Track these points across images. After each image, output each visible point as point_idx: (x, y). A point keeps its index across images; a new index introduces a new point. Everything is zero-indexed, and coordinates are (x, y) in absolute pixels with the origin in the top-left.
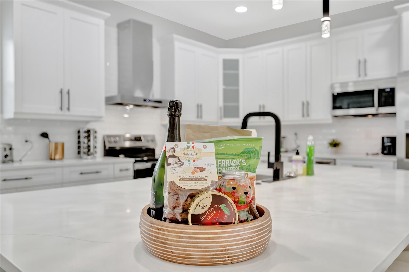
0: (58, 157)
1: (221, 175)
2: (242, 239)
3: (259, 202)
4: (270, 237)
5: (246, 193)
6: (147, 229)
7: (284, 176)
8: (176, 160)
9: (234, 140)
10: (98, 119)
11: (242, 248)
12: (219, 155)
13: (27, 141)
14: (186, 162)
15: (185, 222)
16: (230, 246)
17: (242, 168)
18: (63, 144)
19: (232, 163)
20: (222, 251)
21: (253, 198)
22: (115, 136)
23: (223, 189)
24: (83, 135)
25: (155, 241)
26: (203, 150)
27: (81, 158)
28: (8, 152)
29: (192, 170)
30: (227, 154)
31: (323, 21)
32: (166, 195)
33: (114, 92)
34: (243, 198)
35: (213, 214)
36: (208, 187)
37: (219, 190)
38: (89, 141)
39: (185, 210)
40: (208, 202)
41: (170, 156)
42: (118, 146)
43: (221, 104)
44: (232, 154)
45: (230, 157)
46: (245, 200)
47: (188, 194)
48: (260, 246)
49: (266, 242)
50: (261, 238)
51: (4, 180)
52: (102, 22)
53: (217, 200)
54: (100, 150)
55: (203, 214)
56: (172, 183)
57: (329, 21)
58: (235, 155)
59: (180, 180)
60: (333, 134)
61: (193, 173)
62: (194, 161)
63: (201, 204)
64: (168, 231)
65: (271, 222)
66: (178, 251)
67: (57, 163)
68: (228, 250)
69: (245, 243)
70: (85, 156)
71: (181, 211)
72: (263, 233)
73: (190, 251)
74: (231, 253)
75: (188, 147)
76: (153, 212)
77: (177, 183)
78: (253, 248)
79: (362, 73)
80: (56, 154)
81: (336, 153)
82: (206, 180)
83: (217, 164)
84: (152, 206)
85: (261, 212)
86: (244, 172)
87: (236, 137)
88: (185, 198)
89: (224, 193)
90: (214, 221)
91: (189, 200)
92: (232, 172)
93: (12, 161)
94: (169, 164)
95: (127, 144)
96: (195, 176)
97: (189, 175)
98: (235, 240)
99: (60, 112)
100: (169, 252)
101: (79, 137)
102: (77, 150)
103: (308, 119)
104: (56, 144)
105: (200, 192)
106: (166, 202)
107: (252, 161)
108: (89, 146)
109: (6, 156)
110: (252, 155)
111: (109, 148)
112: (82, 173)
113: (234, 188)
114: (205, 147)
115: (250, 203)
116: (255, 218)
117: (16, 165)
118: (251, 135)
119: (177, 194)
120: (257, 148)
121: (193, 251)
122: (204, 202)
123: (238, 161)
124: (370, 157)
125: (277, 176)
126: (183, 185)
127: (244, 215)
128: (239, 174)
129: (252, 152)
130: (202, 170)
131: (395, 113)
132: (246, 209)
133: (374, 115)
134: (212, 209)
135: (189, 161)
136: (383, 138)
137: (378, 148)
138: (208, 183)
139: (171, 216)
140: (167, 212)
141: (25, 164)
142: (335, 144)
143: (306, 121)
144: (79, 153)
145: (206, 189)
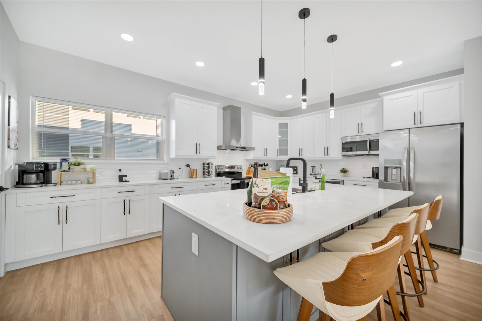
0: (194, 177)
1: (273, 191)
2: (281, 215)
3: (289, 202)
4: (292, 215)
5: (283, 198)
6: (246, 210)
7: (308, 190)
8: (257, 185)
9: (279, 177)
10: (213, 157)
11: (280, 218)
12: (273, 183)
13: (180, 169)
14: (260, 186)
15: (260, 208)
16: (276, 217)
17: (282, 189)
18: (197, 170)
19: (278, 186)
20: (273, 219)
21: (287, 200)
22: (221, 166)
23: (274, 196)
24: (206, 165)
25: (249, 214)
26: (267, 182)
27: (205, 177)
28: (172, 174)
29: (263, 189)
30: (276, 183)
31: (330, 110)
32: (253, 198)
33: (221, 144)
34: (281, 200)
35: (270, 206)
36: (268, 196)
37: (272, 197)
38: (209, 168)
39: (260, 204)
40: (268, 201)
41: (254, 184)
42: (222, 171)
43: (278, 148)
44: (278, 183)
45: (277, 184)
46: (282, 201)
47: (261, 198)
48: (287, 218)
49: (291, 217)
50: (288, 215)
51: (172, 188)
52: (215, 108)
53: (271, 200)
54: (214, 173)
55: (266, 205)
56: (255, 194)
57: (334, 110)
58: (279, 183)
59: (258, 193)
60: (343, 166)
61: (263, 190)
62: (263, 186)
63: (265, 202)
64: (254, 211)
65: (293, 210)
66: (257, 218)
67: (194, 180)
68: (275, 218)
69: (282, 216)
70: (207, 176)
71: (258, 204)
72: (289, 213)
73: (262, 218)
74: (276, 220)
75: (261, 180)
76: (248, 204)
77: (257, 194)
78: (285, 219)
79: (360, 130)
80: (193, 175)
81: (345, 176)
82: (268, 193)
83: (272, 187)
84: (247, 202)
85: (289, 206)
86: (282, 190)
87: (279, 176)
88: (260, 199)
89: (274, 198)
90: (270, 208)
91: (261, 200)
92: (277, 190)
93: (174, 179)
94: (254, 187)
95: (227, 170)
96: (263, 191)
97: (261, 191)
98: (278, 215)
99: (196, 154)
100: (254, 218)
101: (204, 167)
102: (202, 173)
103: (328, 156)
104: (193, 170)
105: (265, 197)
106: (253, 201)
107: (286, 186)
108: (209, 171)
109: (171, 176)
110: (286, 183)
111: (218, 172)
112: (206, 185)
113: (278, 196)
114: (267, 180)
115: (284, 202)
116: (286, 208)
117: (175, 180)
118: (286, 175)
119: (257, 198)
120: (288, 181)
121: (263, 218)
122: (266, 201)
123: (280, 186)
124: (365, 179)
125: (304, 190)
126: (259, 194)
127: (282, 207)
128: (280, 191)
129: (286, 182)
130: (266, 189)
131: (378, 154)
132: (283, 205)
133: (367, 155)
134: (270, 204)
135: (261, 186)
136: (373, 168)
137: (370, 174)
138: (268, 194)
139: (255, 206)
140: (253, 204)
141: (179, 180)
142: (344, 171)
143: (327, 157)
144: (204, 174)
145: (267, 197)
